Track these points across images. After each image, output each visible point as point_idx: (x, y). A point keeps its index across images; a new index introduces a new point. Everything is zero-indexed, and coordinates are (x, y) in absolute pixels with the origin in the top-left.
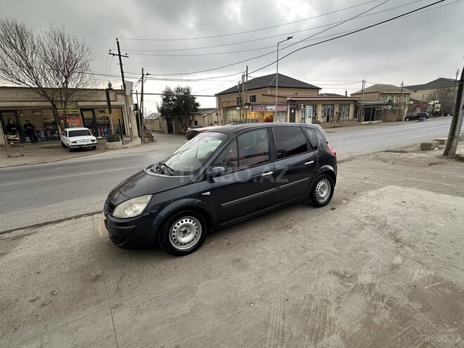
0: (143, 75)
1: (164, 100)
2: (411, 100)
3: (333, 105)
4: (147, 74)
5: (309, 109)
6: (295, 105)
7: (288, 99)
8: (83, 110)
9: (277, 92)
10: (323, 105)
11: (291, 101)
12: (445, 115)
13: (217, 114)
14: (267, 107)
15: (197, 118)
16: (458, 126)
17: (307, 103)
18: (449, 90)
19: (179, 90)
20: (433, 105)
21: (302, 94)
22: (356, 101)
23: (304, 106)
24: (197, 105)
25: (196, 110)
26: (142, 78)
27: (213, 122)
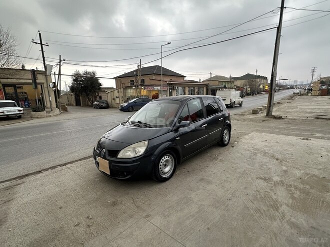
0: (60, 60)
1: (74, 80)
2: (235, 86)
3: (194, 87)
4: (64, 60)
5: (180, 89)
6: (172, 87)
7: (168, 82)
8: (4, 86)
9: (162, 78)
10: (189, 87)
11: (169, 84)
12: (253, 95)
13: (118, 92)
14: (155, 88)
15: (101, 94)
16: (272, 100)
17: (179, 85)
18: (253, 81)
19: (86, 73)
20: (246, 89)
21: (175, 80)
22: (207, 85)
23: (178, 88)
24: (100, 85)
25: (100, 88)
26: (60, 63)
27: (115, 98)
